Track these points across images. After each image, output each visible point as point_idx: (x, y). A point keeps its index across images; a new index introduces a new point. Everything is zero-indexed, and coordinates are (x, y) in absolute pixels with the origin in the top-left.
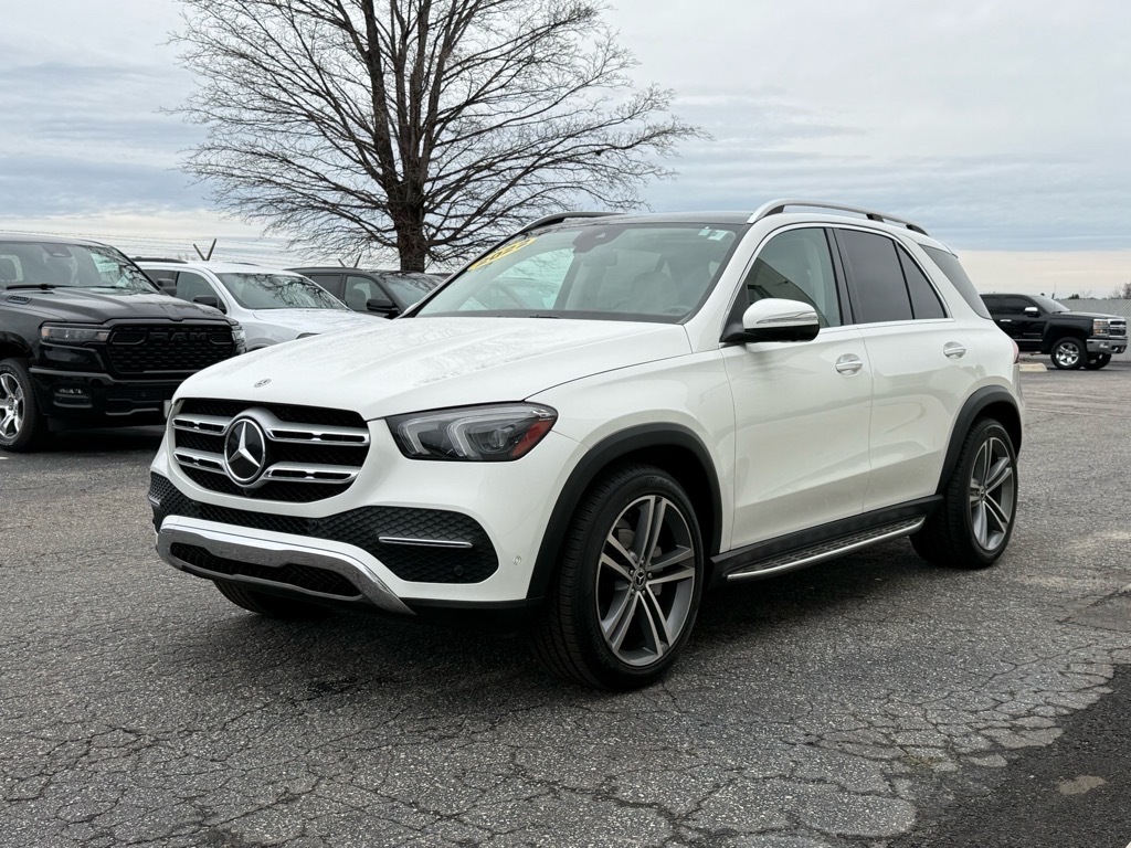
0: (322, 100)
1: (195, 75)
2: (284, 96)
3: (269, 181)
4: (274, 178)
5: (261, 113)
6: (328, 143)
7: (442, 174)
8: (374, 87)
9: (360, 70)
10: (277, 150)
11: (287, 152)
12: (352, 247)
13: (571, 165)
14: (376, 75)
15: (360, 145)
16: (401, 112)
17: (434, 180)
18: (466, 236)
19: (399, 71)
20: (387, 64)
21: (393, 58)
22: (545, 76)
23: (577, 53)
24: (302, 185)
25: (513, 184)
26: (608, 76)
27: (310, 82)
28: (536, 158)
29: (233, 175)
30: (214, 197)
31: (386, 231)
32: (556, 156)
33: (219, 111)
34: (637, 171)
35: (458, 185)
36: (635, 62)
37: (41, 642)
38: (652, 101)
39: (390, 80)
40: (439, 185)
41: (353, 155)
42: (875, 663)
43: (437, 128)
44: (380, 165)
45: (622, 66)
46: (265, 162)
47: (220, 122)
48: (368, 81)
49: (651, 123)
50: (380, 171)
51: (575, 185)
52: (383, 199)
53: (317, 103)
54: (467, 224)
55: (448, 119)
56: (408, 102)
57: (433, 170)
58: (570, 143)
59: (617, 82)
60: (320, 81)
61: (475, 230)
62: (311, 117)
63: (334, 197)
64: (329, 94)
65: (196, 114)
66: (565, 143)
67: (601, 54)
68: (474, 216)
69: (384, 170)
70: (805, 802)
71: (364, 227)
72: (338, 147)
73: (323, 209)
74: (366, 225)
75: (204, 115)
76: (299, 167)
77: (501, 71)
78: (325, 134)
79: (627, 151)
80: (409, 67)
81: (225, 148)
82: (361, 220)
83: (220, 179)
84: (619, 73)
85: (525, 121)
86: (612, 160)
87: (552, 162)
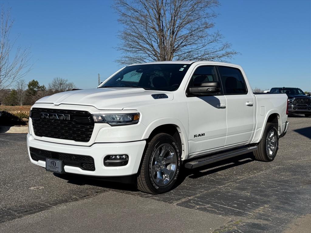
36: (223, 37)
45: (220, 38)
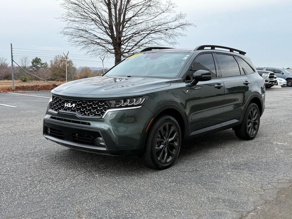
0: (96, 16)
1: (63, 9)
2: (86, 15)
3: (82, 36)
4: (83, 36)
5: (80, 19)
6: (97, 27)
7: (126, 35)
8: (109, 12)
9: (106, 8)
10: (84, 29)
11: (87, 29)
12: (103, 54)
13: (159, 33)
14: (110, 9)
15: (105, 27)
16: (116, 19)
17: (124, 36)
18: (132, 51)
19: (115, 8)
20: (112, 7)
21: (114, 5)
22: (153, 10)
23: (161, 4)
24: (90, 38)
25: (144, 38)
26: (169, 10)
27: (93, 11)
28: (150, 31)
29: (73, 35)
30: (68, 40)
31: (111, 50)
32: (155, 31)
33: (69, 18)
34: (176, 35)
35: (130, 38)
36: (176, 6)
37: (27, 155)
38: (181, 16)
39: (113, 10)
40: (125, 38)
41: (103, 30)
42: (241, 165)
43: (125, 23)
44: (110, 33)
45: (173, 7)
46: (81, 32)
47: (70, 21)
48: (107, 11)
49: (180, 22)
50: (110, 34)
51: (160, 38)
52: (111, 41)
53: (94, 16)
54: (132, 48)
55: (128, 21)
56: (118, 16)
57: (124, 34)
58: (159, 27)
59: (172, 11)
60: (95, 11)
61: (134, 50)
62: (93, 20)
63: (99, 41)
64: (98, 14)
65: (64, 19)
66: (158, 27)
67: (168, 4)
68: (134, 46)
69: (111, 34)
70: (225, 202)
71: (106, 49)
72: (100, 28)
73: (96, 44)
74: (107, 48)
75: (66, 19)
76: (90, 33)
77: (142, 8)
78: (96, 25)
79: (174, 29)
80: (118, 7)
81: (71, 28)
82: (105, 47)
83: (70, 36)
84: (172, 9)
85: (148, 21)
86: (170, 32)
87: (154, 32)
